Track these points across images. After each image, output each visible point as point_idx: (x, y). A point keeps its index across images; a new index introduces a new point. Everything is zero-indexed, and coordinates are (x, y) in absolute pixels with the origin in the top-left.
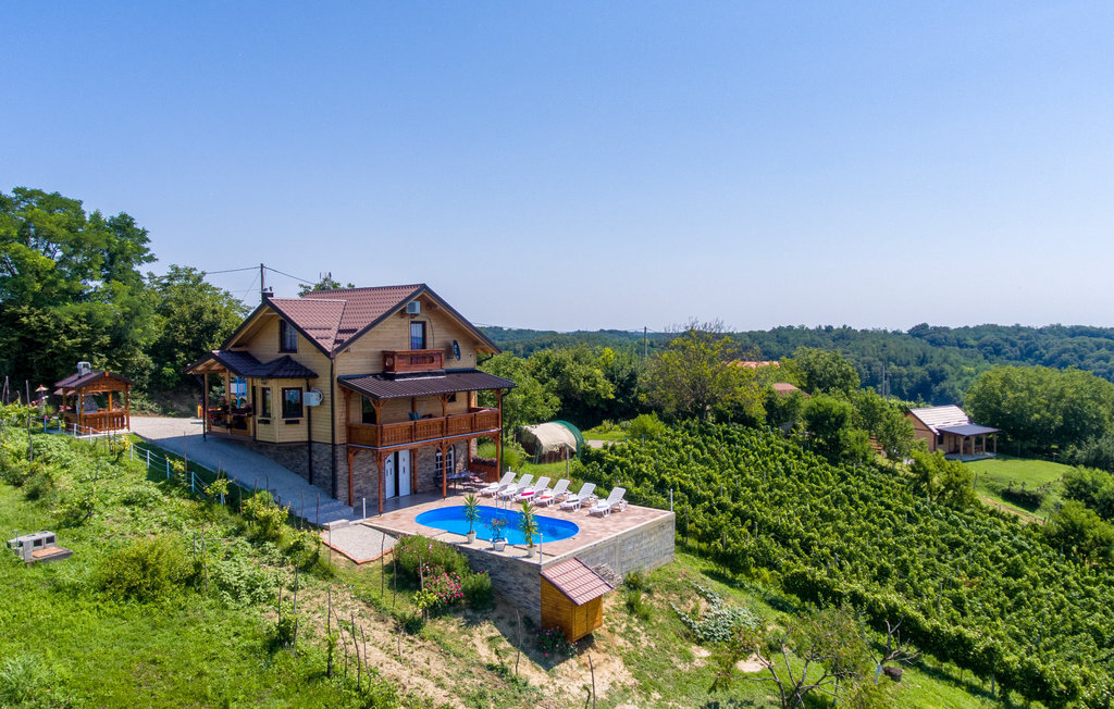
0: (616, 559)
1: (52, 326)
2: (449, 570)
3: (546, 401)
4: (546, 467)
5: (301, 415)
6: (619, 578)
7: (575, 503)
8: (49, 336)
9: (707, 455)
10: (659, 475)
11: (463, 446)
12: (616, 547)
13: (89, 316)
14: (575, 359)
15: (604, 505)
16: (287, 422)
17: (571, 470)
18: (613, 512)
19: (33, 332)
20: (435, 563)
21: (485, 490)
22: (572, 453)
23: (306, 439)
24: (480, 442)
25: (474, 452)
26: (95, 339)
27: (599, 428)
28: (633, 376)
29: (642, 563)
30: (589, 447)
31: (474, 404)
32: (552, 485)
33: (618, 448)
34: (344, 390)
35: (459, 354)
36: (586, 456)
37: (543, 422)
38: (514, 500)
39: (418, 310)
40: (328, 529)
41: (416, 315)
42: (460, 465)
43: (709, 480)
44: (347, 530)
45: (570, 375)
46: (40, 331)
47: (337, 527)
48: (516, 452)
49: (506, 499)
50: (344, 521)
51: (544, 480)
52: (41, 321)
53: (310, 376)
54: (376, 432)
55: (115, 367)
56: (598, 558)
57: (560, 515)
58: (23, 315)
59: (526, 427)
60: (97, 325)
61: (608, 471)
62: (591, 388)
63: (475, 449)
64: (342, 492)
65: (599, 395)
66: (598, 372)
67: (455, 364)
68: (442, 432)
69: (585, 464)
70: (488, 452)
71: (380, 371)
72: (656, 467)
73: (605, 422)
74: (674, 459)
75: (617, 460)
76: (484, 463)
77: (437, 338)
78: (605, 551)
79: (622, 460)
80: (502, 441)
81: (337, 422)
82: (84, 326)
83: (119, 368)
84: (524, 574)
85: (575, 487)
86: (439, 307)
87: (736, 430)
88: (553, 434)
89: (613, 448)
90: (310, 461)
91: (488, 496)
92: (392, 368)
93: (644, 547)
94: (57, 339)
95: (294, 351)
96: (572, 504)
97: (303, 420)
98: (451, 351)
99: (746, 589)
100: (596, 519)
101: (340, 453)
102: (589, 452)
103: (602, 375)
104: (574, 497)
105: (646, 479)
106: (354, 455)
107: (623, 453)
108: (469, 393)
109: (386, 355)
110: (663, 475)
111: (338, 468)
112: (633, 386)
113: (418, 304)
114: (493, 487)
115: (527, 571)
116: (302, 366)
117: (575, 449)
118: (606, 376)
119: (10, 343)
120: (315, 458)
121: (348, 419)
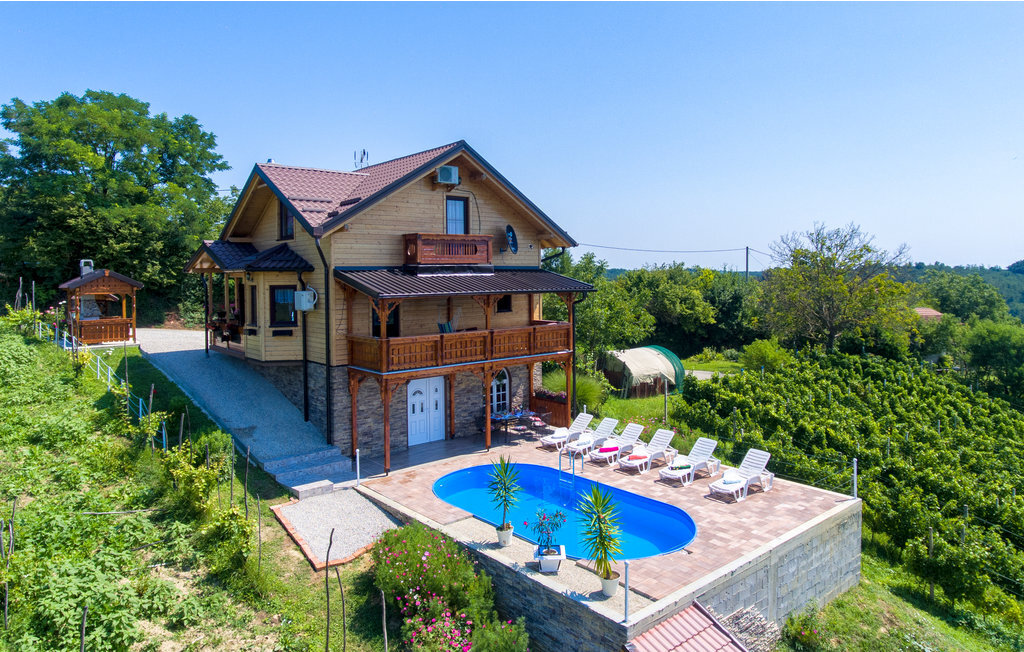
0: (767, 594)
1: (99, 228)
2: (456, 602)
3: (638, 318)
4: (637, 403)
5: (295, 324)
6: (774, 628)
7: (685, 472)
8: (98, 240)
9: (851, 394)
10: (796, 421)
11: (523, 374)
12: (767, 572)
13: (141, 219)
14: (671, 278)
15: (733, 478)
16: (275, 334)
17: (670, 408)
18: (750, 492)
19: (82, 234)
20: (431, 590)
21: (548, 439)
22: (672, 387)
23: (301, 358)
24: (547, 370)
25: (538, 382)
26: (147, 244)
27: (699, 356)
28: (737, 298)
29: (810, 595)
30: (695, 379)
31: (537, 316)
32: (646, 438)
33: (732, 382)
34: (344, 288)
35: (515, 244)
36: (692, 392)
37: (633, 345)
38: (587, 457)
39: (455, 179)
40: (295, 495)
41: (452, 186)
42: (518, 401)
43: (865, 430)
44: (329, 496)
45: (664, 296)
46: (89, 234)
47: (313, 493)
48: (595, 383)
49: (576, 455)
50: (326, 483)
51: (635, 429)
52: (88, 223)
53: (303, 267)
54: (381, 348)
55: (170, 276)
56: (737, 597)
57: (660, 493)
58: (72, 217)
59: (612, 351)
60: (150, 229)
61: (723, 413)
62: (689, 312)
63: (539, 378)
64: (341, 435)
65: (697, 319)
66: (696, 293)
67: (511, 260)
68: (484, 353)
69: (689, 402)
70: (556, 383)
71: (399, 262)
72: (788, 410)
73: (706, 350)
74: (810, 397)
75: (734, 399)
76: (550, 398)
77: (487, 220)
78: (751, 582)
79: (740, 398)
80: (574, 368)
81: (333, 333)
82: (135, 230)
83: (173, 277)
84: (594, 637)
85: (682, 441)
86: (486, 175)
87: (876, 362)
88: (646, 362)
89: (726, 382)
90: (306, 388)
91: (551, 448)
92: (413, 258)
93: (816, 565)
94: (107, 244)
95: (291, 237)
96: (679, 474)
97: (298, 331)
98: (504, 241)
99: (979, 632)
100: (723, 506)
101: (338, 378)
102: (694, 386)
103: (701, 297)
104: (681, 460)
105: (779, 427)
106: (360, 381)
107: (738, 388)
108: (530, 296)
109: (409, 240)
110: (801, 421)
111: (335, 400)
112: (737, 309)
113: (455, 171)
114: (561, 433)
115: (599, 632)
116: (297, 256)
117: (673, 380)
118: (706, 299)
119: (60, 247)
120: (311, 385)
121: (349, 329)
